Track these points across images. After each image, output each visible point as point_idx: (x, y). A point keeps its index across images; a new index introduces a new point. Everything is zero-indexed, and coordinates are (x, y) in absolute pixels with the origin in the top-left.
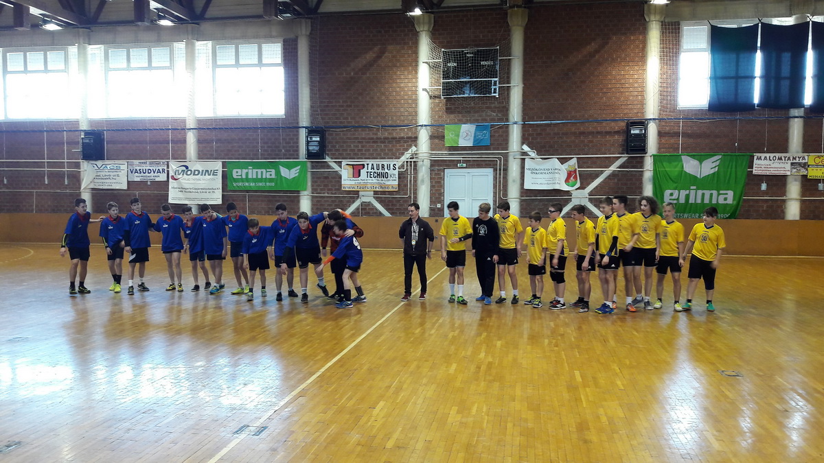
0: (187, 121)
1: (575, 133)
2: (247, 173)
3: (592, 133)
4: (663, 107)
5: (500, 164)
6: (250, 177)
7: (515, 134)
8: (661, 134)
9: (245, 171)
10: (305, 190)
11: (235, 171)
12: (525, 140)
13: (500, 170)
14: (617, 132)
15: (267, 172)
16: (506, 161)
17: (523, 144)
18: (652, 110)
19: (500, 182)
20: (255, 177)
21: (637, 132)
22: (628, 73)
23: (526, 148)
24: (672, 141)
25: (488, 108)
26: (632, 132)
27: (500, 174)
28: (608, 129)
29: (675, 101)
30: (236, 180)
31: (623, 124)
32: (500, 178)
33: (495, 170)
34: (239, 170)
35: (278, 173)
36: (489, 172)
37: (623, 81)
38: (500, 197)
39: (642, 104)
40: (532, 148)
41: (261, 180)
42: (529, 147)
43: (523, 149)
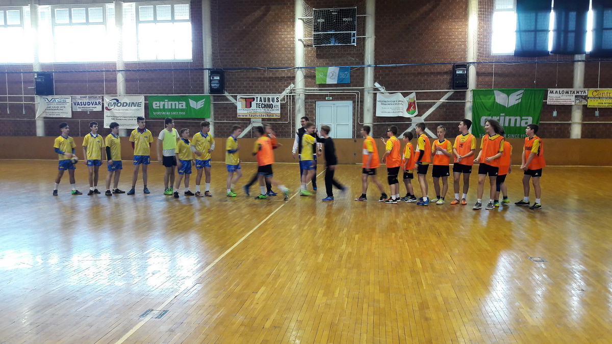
0: (117, 65)
1: (414, 74)
2: (164, 105)
3: (426, 73)
4: (481, 53)
5: (358, 97)
6: (166, 107)
7: (369, 74)
8: (478, 74)
9: (162, 103)
10: (209, 118)
11: (154, 103)
12: (376, 79)
13: (358, 102)
14: (446, 73)
15: (179, 104)
16: (362, 95)
17: (375, 82)
18: (472, 55)
19: (358, 111)
20: (170, 107)
21: (461, 72)
22: (454, 27)
23: (377, 85)
24: (487, 79)
25: (348, 54)
26: (457, 72)
27: (358, 105)
28: (439, 70)
29: (490, 49)
30: (156, 110)
31: (450, 67)
32: (358, 108)
33: (354, 102)
34: (158, 103)
35: (188, 104)
36: (349, 103)
37: (450, 34)
38: (358, 123)
39: (465, 51)
40: (382, 85)
41: (175, 110)
42: (380, 84)
43: (375, 86)
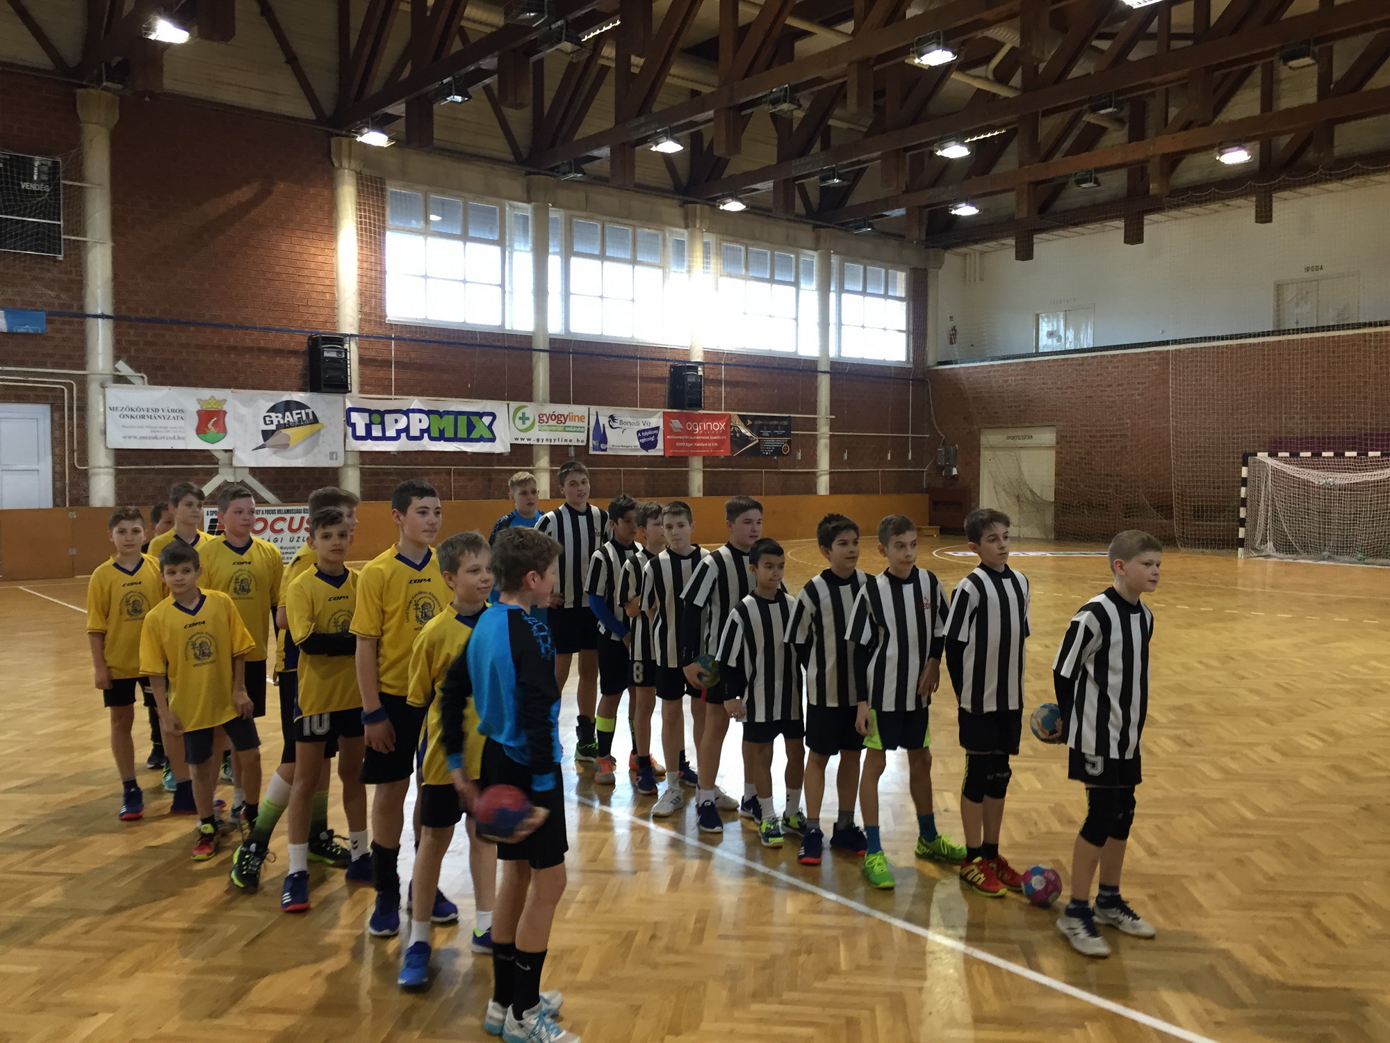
1: (219, 347)
4: (365, 314)
5: (71, 398)
7: (101, 337)
8: (362, 361)
12: (120, 350)
13: (71, 409)
16: (83, 391)
17: (117, 358)
18: (349, 320)
19: (71, 434)
21: (333, 354)
23: (124, 368)
24: (381, 374)
25: (35, 279)
26: (326, 354)
27: (71, 418)
28: (278, 345)
29: (384, 310)
31: (300, 342)
32: (71, 425)
33: (57, 408)
36: (41, 413)
37: (299, 264)
38: (72, 467)
39: (333, 307)
40: (138, 370)
42: (131, 366)
43: (116, 370)
